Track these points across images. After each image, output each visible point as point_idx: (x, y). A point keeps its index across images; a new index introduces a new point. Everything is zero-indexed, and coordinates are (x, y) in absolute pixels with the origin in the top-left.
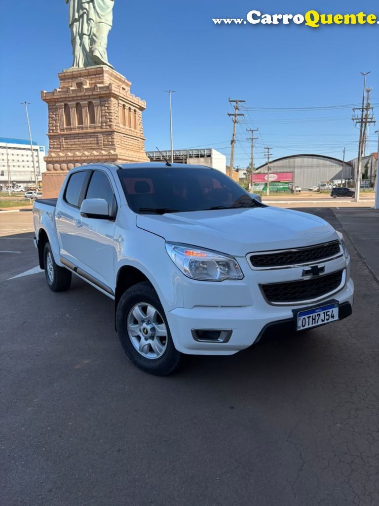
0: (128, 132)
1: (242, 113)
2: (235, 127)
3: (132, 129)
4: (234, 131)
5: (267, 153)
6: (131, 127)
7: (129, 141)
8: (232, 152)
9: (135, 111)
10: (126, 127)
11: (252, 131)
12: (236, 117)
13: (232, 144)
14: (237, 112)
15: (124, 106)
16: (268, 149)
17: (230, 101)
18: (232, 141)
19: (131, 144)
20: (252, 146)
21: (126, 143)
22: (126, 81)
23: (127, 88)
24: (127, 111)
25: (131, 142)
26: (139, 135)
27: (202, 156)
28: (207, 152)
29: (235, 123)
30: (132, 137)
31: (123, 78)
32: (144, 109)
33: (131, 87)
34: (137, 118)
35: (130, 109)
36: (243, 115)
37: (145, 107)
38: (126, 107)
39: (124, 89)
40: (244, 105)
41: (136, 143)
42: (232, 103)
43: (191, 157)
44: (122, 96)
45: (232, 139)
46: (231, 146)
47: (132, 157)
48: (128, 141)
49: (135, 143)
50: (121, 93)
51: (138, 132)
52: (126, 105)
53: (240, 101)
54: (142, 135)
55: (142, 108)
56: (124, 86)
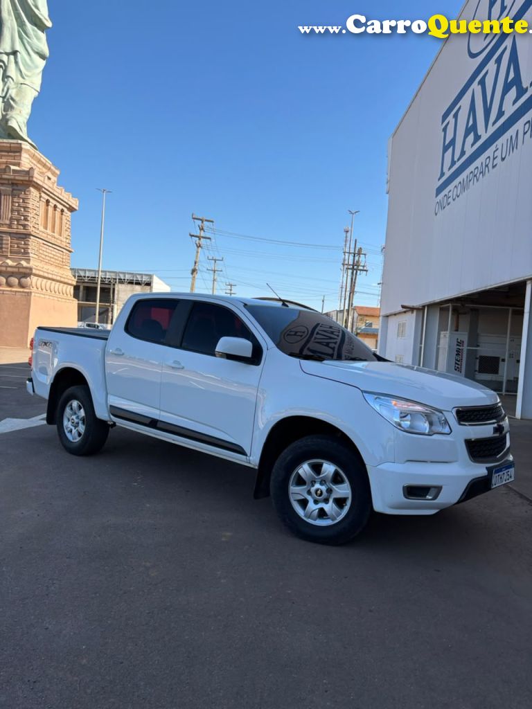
0: (50, 238)
1: (208, 236)
2: (198, 252)
3: (56, 235)
4: (197, 258)
5: (228, 291)
6: (54, 232)
7: (50, 251)
8: (193, 284)
9: (62, 211)
10: (48, 231)
11: (215, 260)
12: (200, 239)
13: (192, 274)
14: (202, 234)
15: (48, 202)
16: (231, 285)
17: (194, 219)
18: (194, 271)
19: (52, 256)
20: (214, 280)
21: (45, 253)
22: (52, 168)
23: (54, 179)
24: (51, 209)
25: (53, 253)
26: (63, 245)
27: (138, 283)
28: (145, 279)
29: (198, 247)
30: (54, 246)
31: (49, 163)
32: (75, 210)
33: (59, 177)
34: (64, 221)
35: (55, 207)
36: (209, 238)
37: (77, 208)
38: (50, 204)
39: (49, 178)
40: (211, 226)
41: (59, 255)
42: (195, 220)
43: (121, 282)
44: (47, 187)
45: (193, 267)
46: (191, 276)
47: (52, 274)
48: (48, 251)
49: (57, 254)
50: (46, 184)
51: (63, 241)
52: (51, 200)
53: (207, 221)
54: (68, 245)
55: (73, 208)
56: (50, 176)
